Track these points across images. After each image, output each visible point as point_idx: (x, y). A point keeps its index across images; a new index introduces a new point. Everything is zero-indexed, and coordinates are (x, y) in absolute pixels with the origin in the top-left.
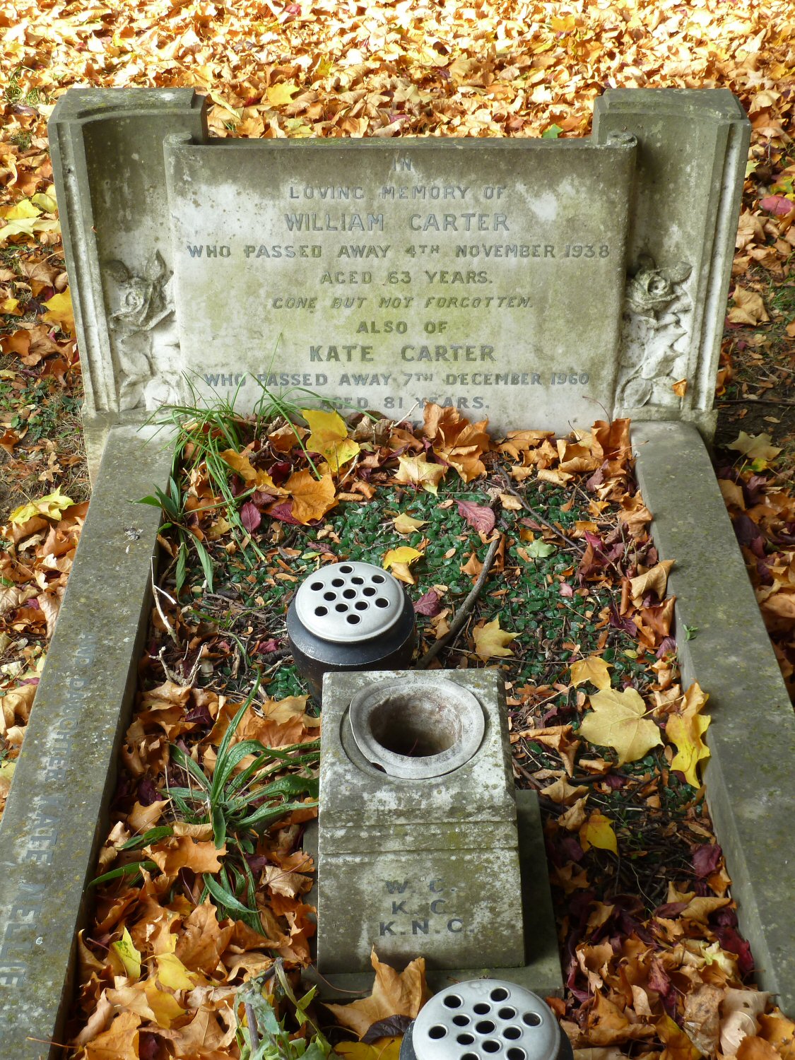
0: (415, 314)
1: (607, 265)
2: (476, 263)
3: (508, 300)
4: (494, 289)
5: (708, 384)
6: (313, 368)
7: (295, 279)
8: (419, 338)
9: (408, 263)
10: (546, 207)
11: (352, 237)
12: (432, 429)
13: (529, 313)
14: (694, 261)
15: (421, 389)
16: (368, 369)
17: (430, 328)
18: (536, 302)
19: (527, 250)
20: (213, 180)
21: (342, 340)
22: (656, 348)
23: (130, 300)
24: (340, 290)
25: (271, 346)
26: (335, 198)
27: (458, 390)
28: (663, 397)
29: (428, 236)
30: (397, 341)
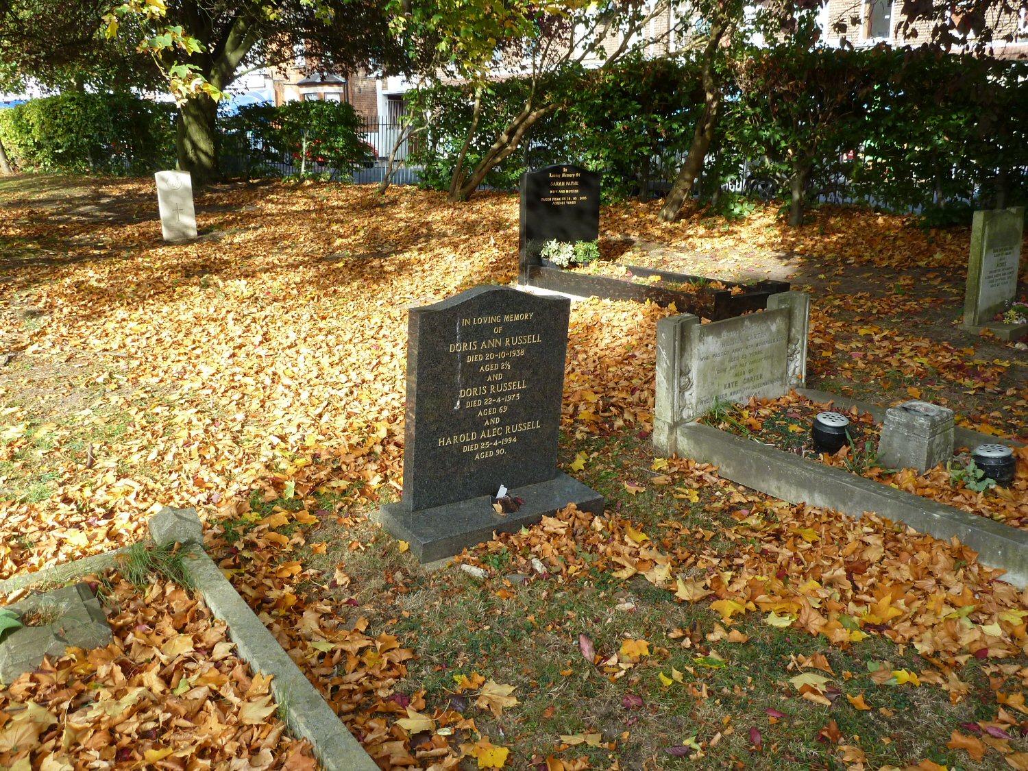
0: (746, 368)
1: (785, 342)
2: (759, 348)
3: (766, 358)
4: (762, 355)
5: (804, 374)
6: (724, 392)
7: (722, 363)
8: (748, 376)
9: (747, 352)
10: (774, 328)
11: (736, 346)
12: (753, 404)
13: (769, 360)
14: (800, 337)
15: (747, 392)
16: (736, 389)
17: (750, 371)
18: (771, 357)
19: (770, 341)
20: (708, 336)
21: (732, 380)
22: (792, 366)
23: (684, 380)
24: (732, 364)
25: (716, 387)
26: (733, 334)
27: (755, 390)
28: (794, 381)
29: (751, 342)
30: (742, 377)
